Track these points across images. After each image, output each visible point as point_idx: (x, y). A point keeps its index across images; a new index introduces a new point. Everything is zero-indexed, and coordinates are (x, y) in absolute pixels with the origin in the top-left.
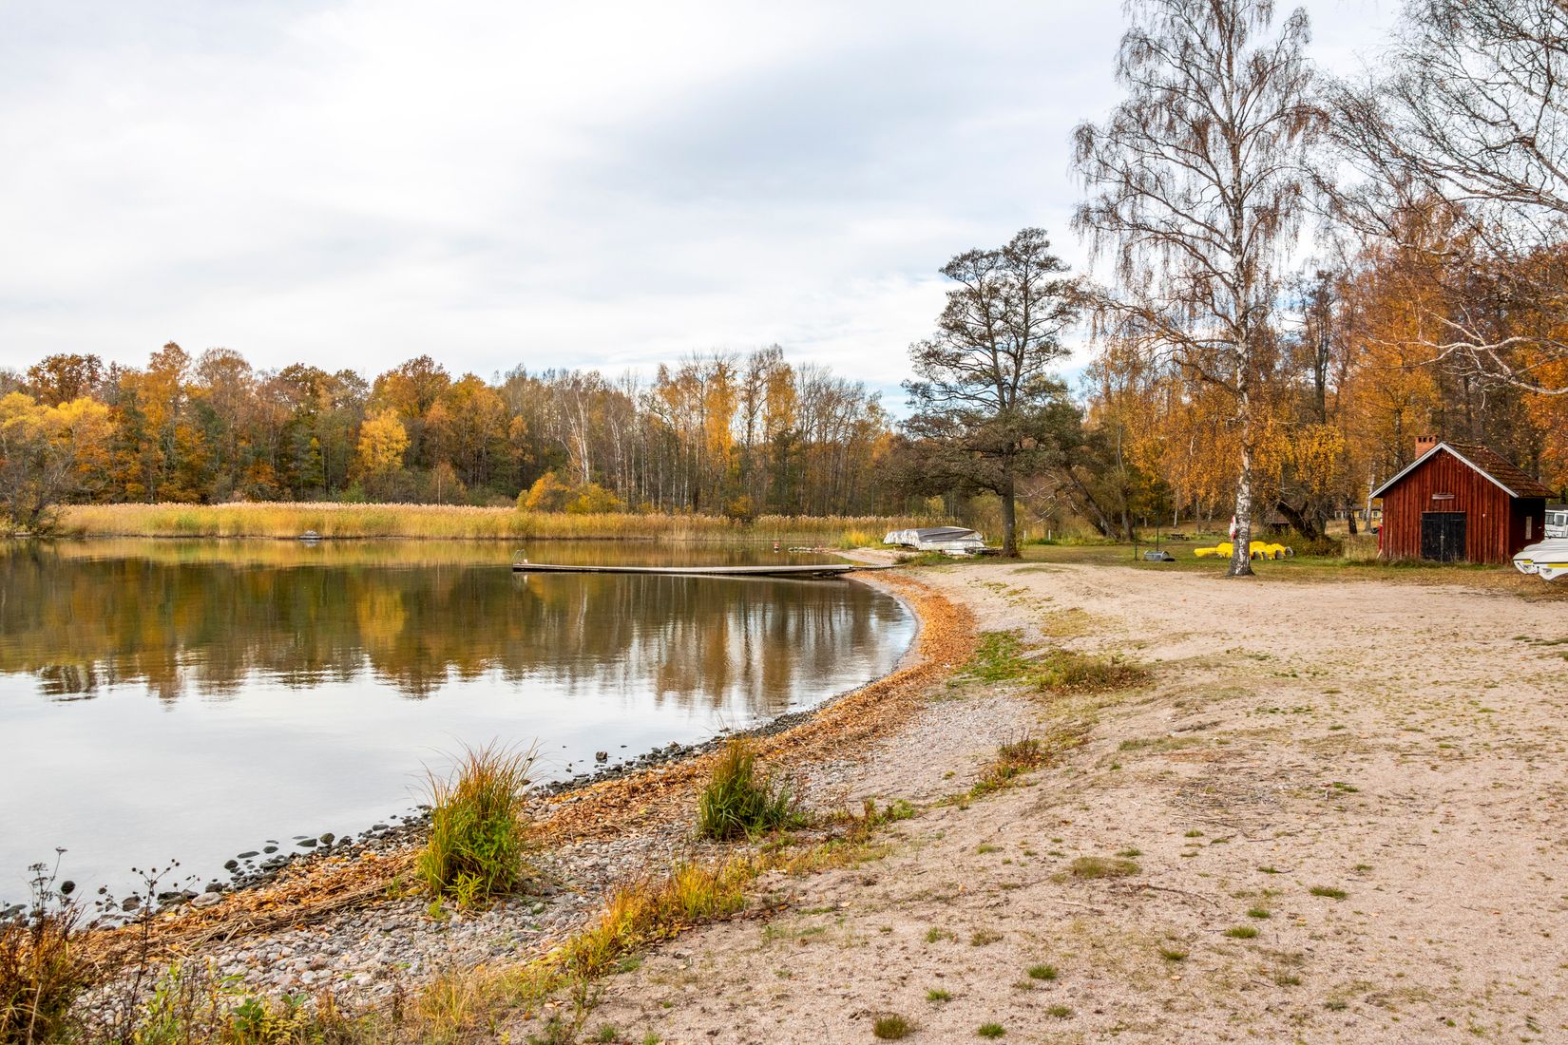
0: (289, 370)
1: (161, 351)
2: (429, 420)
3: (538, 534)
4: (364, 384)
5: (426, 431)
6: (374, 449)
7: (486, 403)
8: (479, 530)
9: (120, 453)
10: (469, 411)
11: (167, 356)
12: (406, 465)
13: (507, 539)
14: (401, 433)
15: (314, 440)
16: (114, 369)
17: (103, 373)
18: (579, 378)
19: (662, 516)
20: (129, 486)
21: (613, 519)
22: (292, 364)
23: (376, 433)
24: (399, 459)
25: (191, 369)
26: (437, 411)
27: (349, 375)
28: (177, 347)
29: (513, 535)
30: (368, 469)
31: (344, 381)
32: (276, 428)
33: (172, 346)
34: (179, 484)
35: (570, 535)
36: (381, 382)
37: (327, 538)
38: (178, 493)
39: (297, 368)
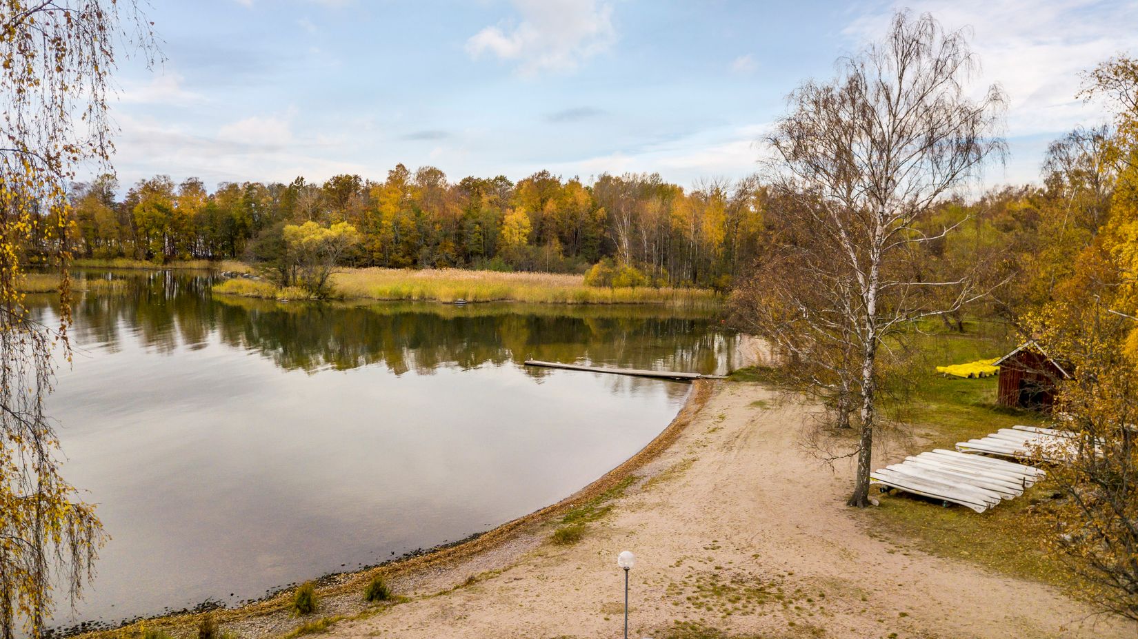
0: (465, 180)
1: (394, 169)
2: (545, 213)
3: (590, 301)
4: (511, 185)
5: (544, 219)
6: (511, 232)
7: (583, 199)
8: (556, 299)
9: (370, 235)
10: (571, 205)
11: (397, 173)
12: (530, 243)
13: (572, 304)
14: (527, 222)
15: (478, 226)
16: (367, 183)
17: (363, 184)
18: (645, 178)
19: (670, 290)
20: (375, 254)
21: (639, 291)
22: (467, 177)
23: (512, 222)
24: (525, 238)
25: (411, 179)
26: (551, 206)
27: (502, 179)
28: (403, 166)
29: (575, 302)
30: (508, 245)
31: (499, 183)
32: (455, 219)
33: (400, 166)
34: (401, 254)
35: (610, 302)
36: (520, 184)
37: (470, 303)
38: (401, 260)
39: (470, 179)
